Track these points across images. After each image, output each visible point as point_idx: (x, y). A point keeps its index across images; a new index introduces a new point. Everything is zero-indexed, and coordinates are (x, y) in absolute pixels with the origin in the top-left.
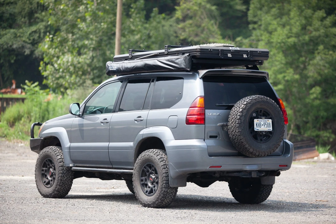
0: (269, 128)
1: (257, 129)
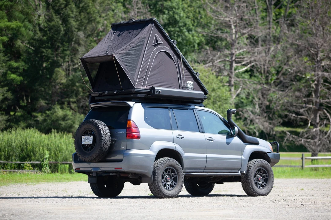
0: (90, 142)
1: (83, 142)
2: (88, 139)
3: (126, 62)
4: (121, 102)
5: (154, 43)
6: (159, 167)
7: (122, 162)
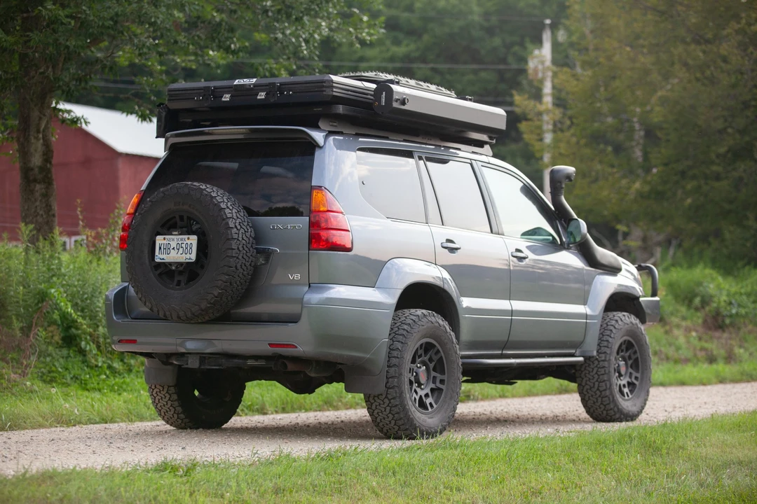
0: (188, 256)
1: (160, 257)
2: (179, 247)
7: (298, 324)
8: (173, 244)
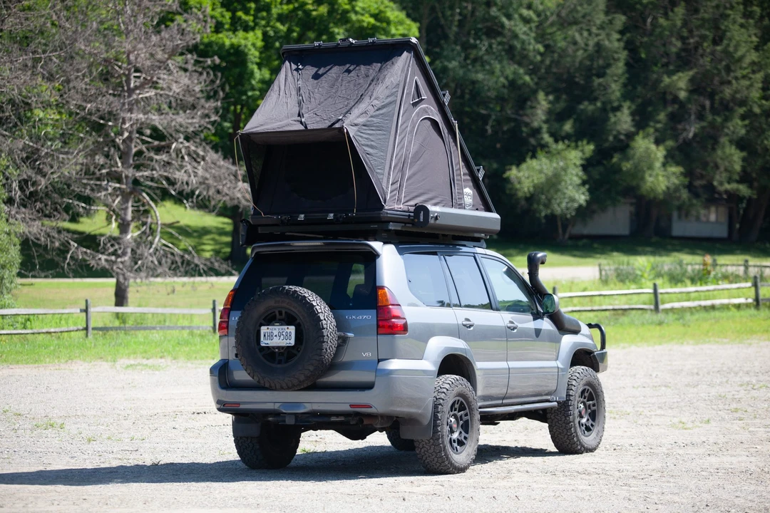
0: (288, 341)
1: (264, 342)
2: (280, 335)
3: (367, 146)
4: (354, 242)
5: (414, 99)
6: (443, 400)
7: (373, 390)
8: (276, 333)
